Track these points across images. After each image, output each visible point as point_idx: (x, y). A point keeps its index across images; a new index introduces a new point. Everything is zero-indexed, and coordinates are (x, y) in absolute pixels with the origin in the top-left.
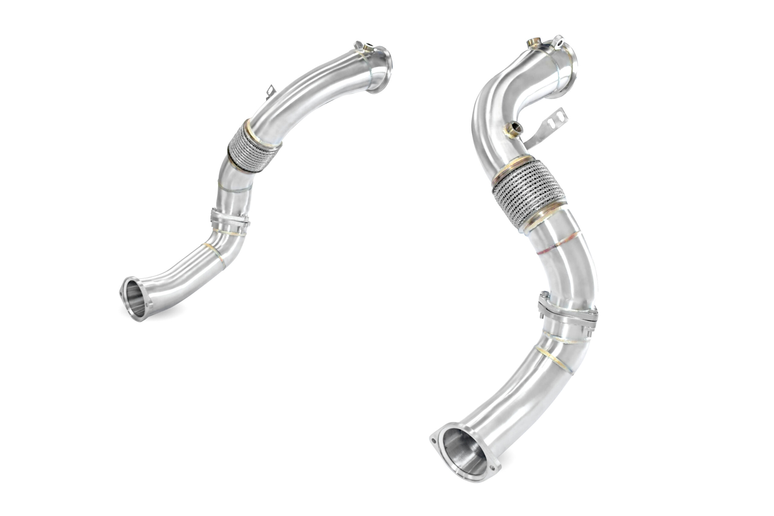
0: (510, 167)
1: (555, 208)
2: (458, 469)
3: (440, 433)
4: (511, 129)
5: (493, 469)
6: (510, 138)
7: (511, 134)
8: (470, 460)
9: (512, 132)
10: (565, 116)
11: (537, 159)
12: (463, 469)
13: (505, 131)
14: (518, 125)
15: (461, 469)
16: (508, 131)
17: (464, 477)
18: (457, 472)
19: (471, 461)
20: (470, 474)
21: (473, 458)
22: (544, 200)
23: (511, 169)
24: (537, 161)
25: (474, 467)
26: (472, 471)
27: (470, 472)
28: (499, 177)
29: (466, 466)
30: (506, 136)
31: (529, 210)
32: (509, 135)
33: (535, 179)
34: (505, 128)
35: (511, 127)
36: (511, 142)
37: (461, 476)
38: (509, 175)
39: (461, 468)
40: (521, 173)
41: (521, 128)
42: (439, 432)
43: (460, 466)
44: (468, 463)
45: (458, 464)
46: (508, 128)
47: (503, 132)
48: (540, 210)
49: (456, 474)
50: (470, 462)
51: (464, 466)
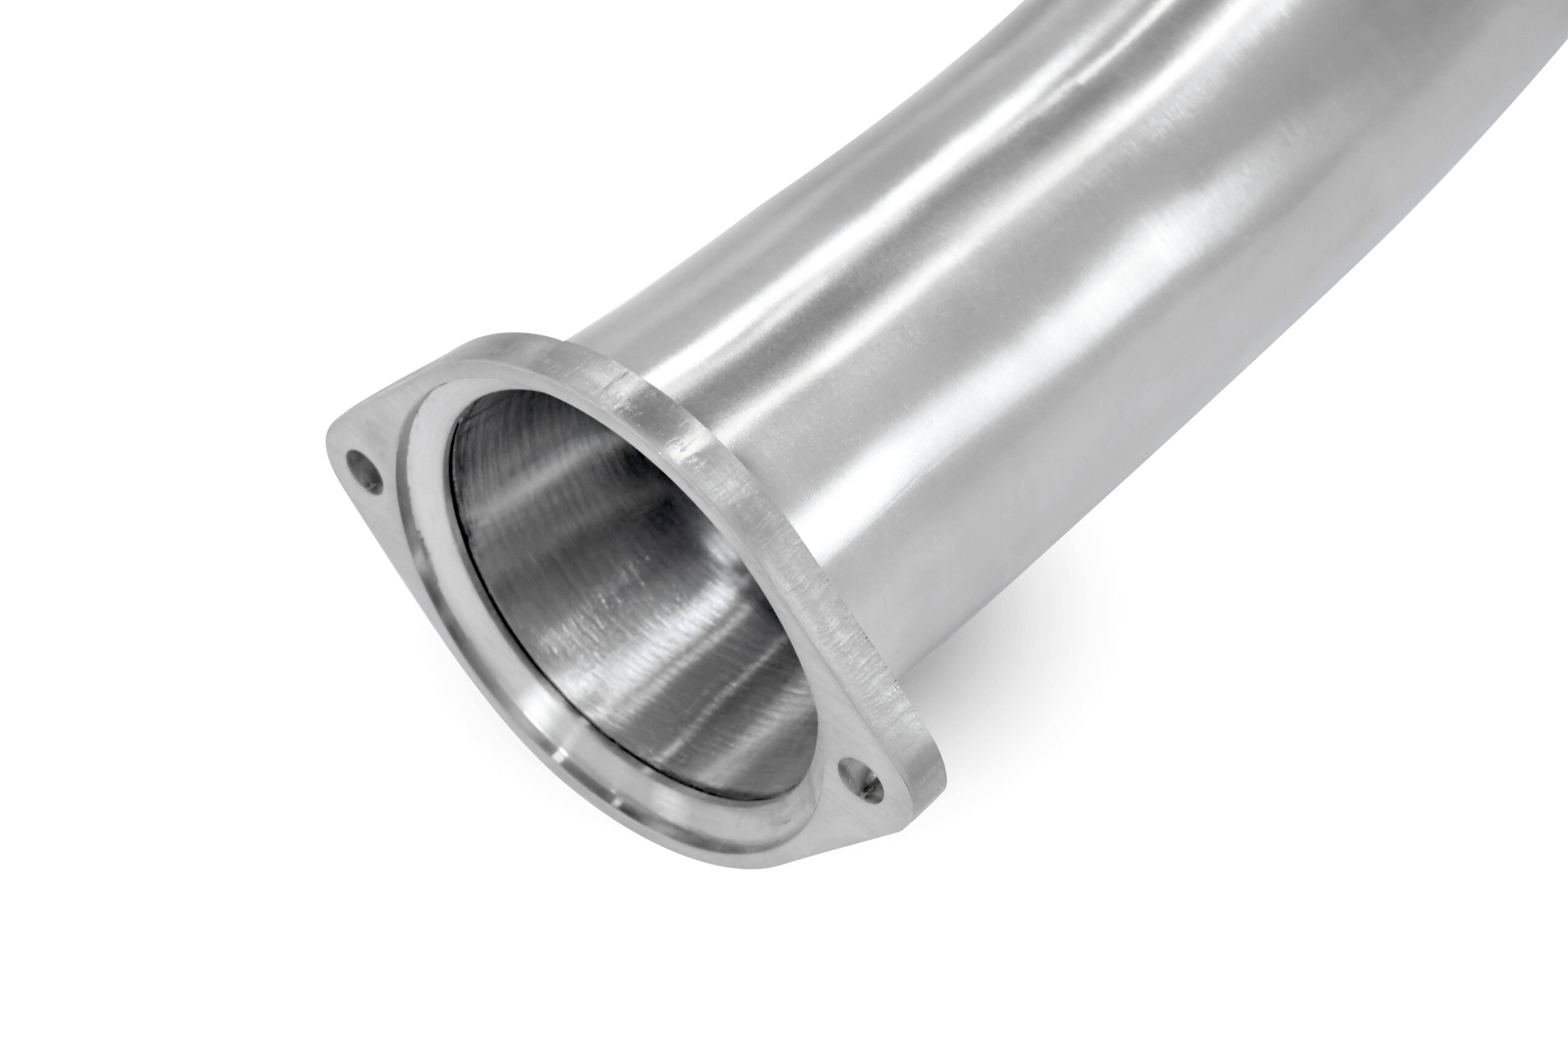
2: (579, 727)
3: (415, 412)
5: (870, 789)
8: (689, 649)
12: (610, 727)
15: (595, 728)
17: (617, 802)
18: (561, 754)
19: (693, 658)
20: (668, 775)
21: (710, 630)
25: (708, 710)
26: (689, 753)
27: (672, 760)
29: (641, 701)
37: (598, 791)
39: (599, 714)
42: (410, 405)
43: (595, 699)
44: (665, 667)
45: (575, 686)
49: (551, 766)
50: (683, 664)
51: (627, 700)
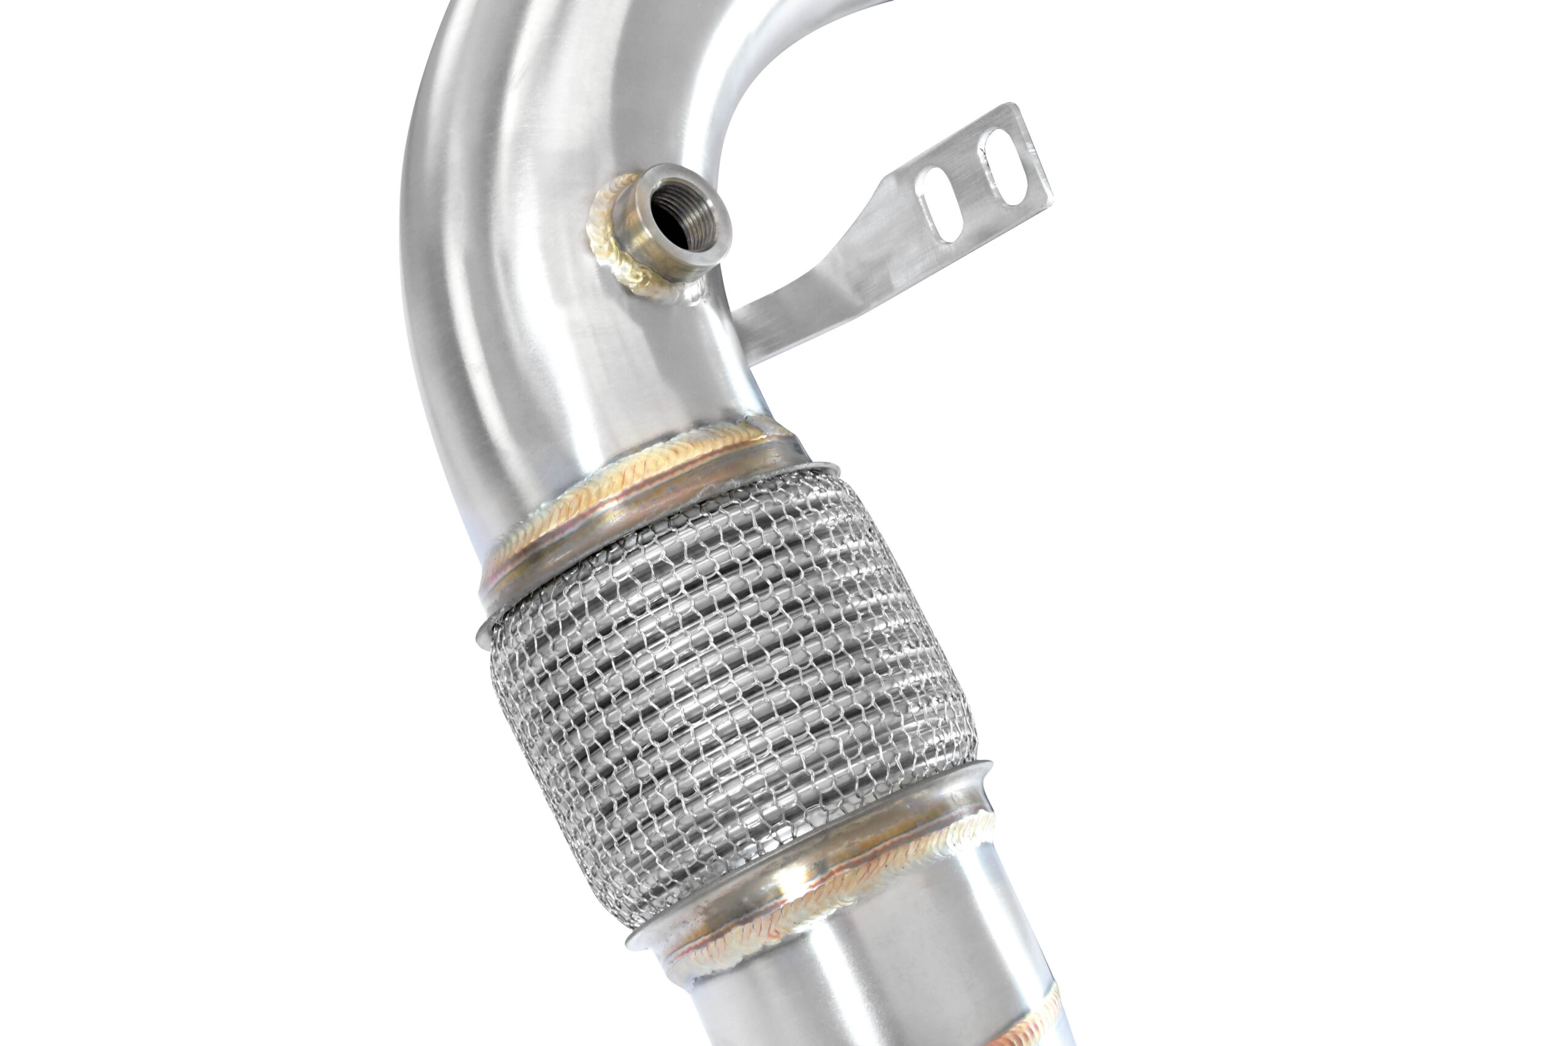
0: (615, 503)
1: (875, 856)
4: (638, 229)
6: (627, 290)
7: (640, 259)
9: (643, 248)
10: (1031, 171)
11: (817, 455)
13: (599, 234)
14: (700, 200)
16: (622, 240)
22: (839, 772)
23: (614, 515)
24: (816, 471)
28: (533, 554)
30: (605, 273)
31: (693, 848)
32: (625, 271)
33: (792, 607)
34: (605, 210)
35: (643, 211)
36: (635, 316)
38: (581, 565)
40: (661, 568)
41: (716, 215)
46: (624, 216)
47: (587, 242)
48: (789, 854)
